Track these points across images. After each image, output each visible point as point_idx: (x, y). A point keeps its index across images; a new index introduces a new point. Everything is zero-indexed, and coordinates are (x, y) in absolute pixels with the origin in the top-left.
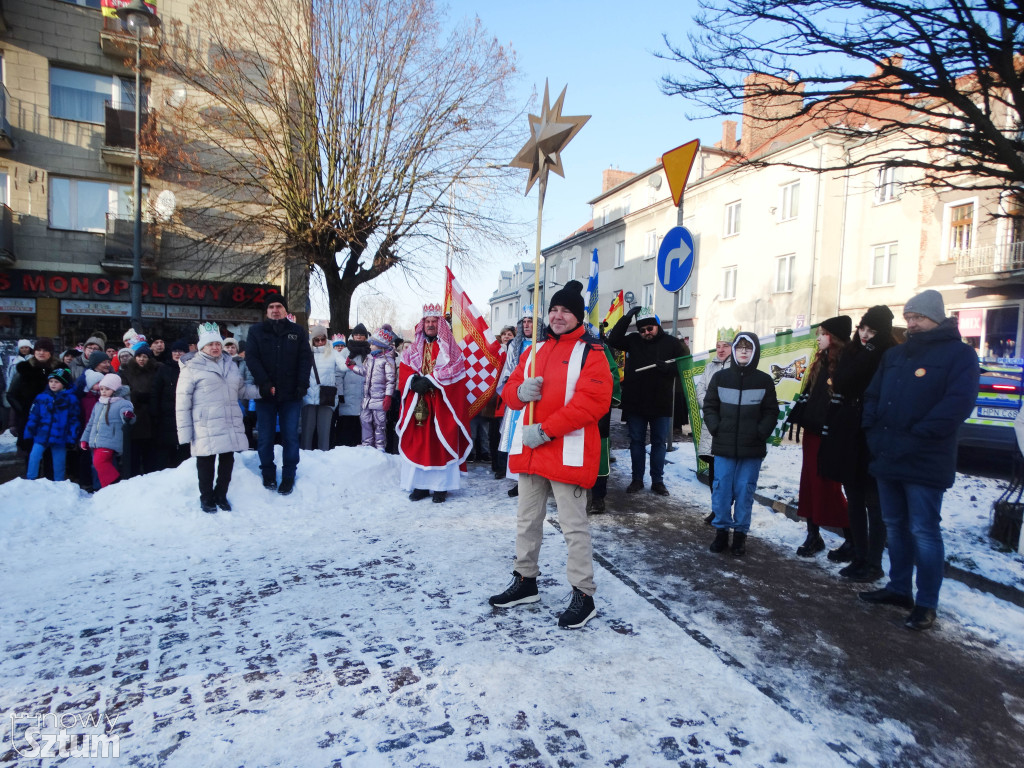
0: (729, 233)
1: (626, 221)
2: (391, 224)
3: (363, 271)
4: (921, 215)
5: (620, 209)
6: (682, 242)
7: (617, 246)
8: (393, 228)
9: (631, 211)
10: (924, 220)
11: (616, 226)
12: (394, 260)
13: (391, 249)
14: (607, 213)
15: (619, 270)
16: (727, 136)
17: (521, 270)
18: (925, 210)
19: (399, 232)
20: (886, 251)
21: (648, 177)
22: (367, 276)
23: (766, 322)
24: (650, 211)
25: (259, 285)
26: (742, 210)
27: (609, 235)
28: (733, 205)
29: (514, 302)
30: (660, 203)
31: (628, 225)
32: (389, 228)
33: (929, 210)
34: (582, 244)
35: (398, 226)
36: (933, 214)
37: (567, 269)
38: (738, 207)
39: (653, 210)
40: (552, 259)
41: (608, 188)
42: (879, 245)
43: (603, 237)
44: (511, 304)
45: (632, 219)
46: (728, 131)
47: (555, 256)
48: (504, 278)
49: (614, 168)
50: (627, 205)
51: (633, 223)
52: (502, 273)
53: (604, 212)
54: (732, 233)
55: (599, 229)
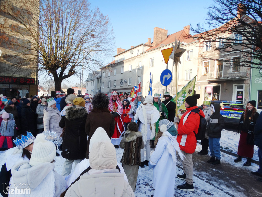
0: (151, 66)
1: (124, 62)
2: (73, 62)
3: (65, 75)
4: (197, 64)
5: (122, 58)
6: (168, 73)
7: (121, 68)
8: (74, 63)
9: (125, 59)
10: (198, 65)
11: (121, 63)
12: (74, 72)
13: (73, 69)
14: (119, 59)
15: (122, 74)
16: (149, 42)
17: (95, 73)
18: (198, 63)
19: (76, 65)
20: (189, 72)
21: (130, 51)
22: (66, 77)
23: (161, 88)
24: (130, 59)
25: (29, 78)
26: (154, 60)
27: (119, 65)
28: (152, 59)
29: (93, 82)
30: (133, 57)
31: (124, 63)
32: (73, 64)
33: (199, 63)
34: (112, 67)
35: (76, 63)
36: (200, 64)
37: (108, 73)
38: (154, 59)
39: (131, 59)
40: (103, 71)
41: (118, 53)
42: (187, 70)
43: (118, 65)
44: (92, 82)
45: (125, 61)
46: (149, 40)
47: (104, 70)
48: (89, 75)
49: (120, 48)
50: (124, 57)
51: (126, 62)
52: (89, 74)
53: (117, 59)
54: (152, 66)
55: (117, 63)
